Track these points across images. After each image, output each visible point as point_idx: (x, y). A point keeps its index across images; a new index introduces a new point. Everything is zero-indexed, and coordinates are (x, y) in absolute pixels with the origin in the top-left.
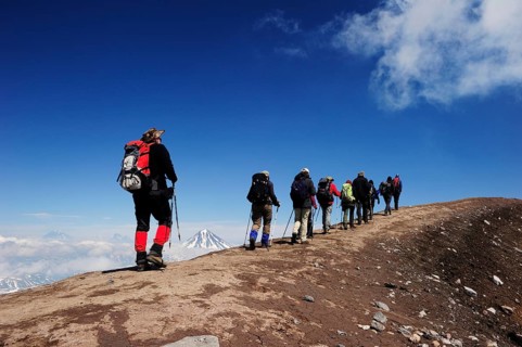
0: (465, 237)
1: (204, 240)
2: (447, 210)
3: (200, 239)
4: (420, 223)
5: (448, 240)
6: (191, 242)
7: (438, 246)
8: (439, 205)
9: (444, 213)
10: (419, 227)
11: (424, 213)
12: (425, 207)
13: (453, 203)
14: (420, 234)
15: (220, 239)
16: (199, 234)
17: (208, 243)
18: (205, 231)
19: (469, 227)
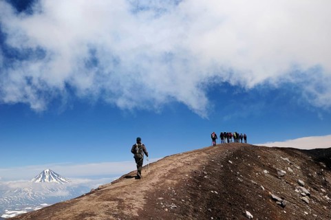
0: (222, 178)
1: (47, 177)
2: (204, 154)
3: (44, 176)
4: (189, 169)
5: (210, 183)
6: (38, 178)
7: (204, 190)
8: (199, 151)
9: (204, 157)
10: (188, 173)
11: (190, 159)
12: (190, 154)
13: (208, 149)
14: (190, 180)
15: (58, 175)
16: (44, 172)
17: (50, 178)
18: (48, 170)
19: (222, 168)
